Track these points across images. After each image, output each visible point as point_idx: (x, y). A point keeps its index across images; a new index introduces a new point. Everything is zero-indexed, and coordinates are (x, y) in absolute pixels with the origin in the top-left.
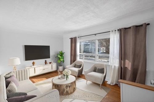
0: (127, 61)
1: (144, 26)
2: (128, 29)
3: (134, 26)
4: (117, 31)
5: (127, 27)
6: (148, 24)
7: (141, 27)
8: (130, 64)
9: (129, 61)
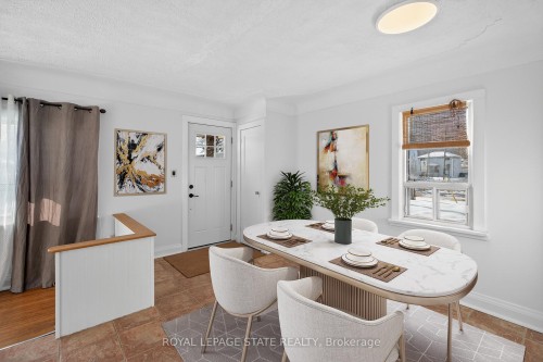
0: (47, 203)
1: (94, 112)
2: (52, 108)
3: (70, 104)
4: (11, 102)
5: (50, 101)
6: (103, 111)
7: (87, 112)
8: (59, 208)
9: (55, 200)
